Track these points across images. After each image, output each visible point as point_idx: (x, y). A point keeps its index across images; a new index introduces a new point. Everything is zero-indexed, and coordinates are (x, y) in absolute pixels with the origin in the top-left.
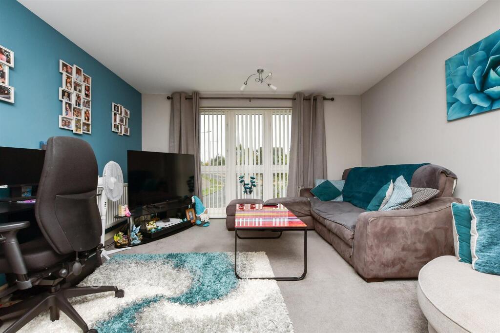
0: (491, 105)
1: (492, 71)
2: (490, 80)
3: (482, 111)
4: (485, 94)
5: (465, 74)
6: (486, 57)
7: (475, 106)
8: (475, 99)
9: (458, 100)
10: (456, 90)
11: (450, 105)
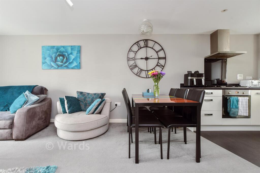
0: (58, 68)
1: (58, 57)
2: (58, 60)
3: (55, 68)
4: (56, 63)
5: (50, 54)
6: (56, 52)
7: (53, 66)
8: (53, 64)
9: (47, 63)
10: (46, 58)
11: (43, 63)
